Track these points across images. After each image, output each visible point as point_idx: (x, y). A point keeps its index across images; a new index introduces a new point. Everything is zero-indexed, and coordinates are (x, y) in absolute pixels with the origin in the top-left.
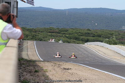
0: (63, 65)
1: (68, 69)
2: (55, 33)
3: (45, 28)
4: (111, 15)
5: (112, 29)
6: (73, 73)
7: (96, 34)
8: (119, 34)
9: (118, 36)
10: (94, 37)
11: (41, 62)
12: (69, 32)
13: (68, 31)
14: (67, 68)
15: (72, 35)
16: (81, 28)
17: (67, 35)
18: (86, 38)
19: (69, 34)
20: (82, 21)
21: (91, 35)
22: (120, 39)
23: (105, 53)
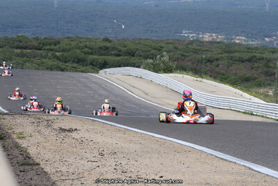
0: (58, 121)
1: (70, 130)
2: (30, 49)
3: (6, 39)
4: (158, 6)
5: (158, 37)
6: (84, 140)
7: (123, 49)
8: (176, 48)
9: (173, 53)
10: (119, 55)
11: (5, 116)
12: (62, 45)
13: (59, 43)
14: (67, 128)
15: (70, 53)
16: (89, 37)
17: (58, 54)
18: (101, 59)
19: (63, 51)
20: (92, 21)
21: (113, 52)
22: (178, 59)
23: (146, 92)
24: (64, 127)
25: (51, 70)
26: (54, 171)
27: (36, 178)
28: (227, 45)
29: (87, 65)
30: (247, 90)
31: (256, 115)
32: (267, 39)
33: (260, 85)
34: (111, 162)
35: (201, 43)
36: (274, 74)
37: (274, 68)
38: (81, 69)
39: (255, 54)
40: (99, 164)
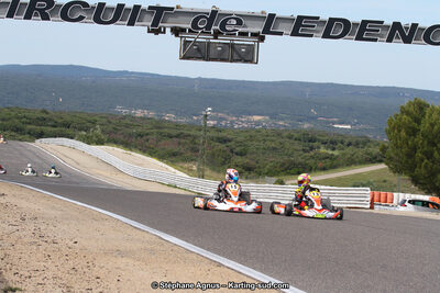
4: (93, 82)
5: (93, 111)
6: (9, 204)
7: (60, 121)
8: (110, 122)
10: (55, 127)
12: (2, 115)
15: (9, 122)
16: (29, 108)
18: (38, 129)
19: (3, 120)
20: (31, 93)
21: (49, 123)
22: (111, 132)
28: (157, 122)
29: (24, 134)
30: (172, 163)
31: (179, 188)
32: (195, 118)
33: (186, 160)
35: (133, 118)
36: (198, 151)
37: (199, 145)
38: (19, 138)
39: (183, 131)
40: (19, 228)
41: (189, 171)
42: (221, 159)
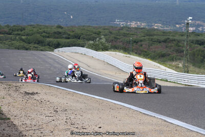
0: (24, 87)
1: (33, 94)
5: (97, 24)
6: (43, 100)
7: (72, 34)
8: (111, 33)
10: (69, 38)
12: (26, 31)
14: (30, 92)
15: (31, 37)
16: (47, 25)
17: (23, 37)
18: (55, 41)
19: (27, 35)
20: (48, 13)
21: (64, 36)
22: (113, 41)
23: (88, 65)
24: (27, 92)
25: (19, 49)
26: (21, 123)
27: (7, 129)
28: (148, 30)
29: (45, 46)
30: (163, 62)
31: (170, 82)
32: (177, 26)
33: (172, 60)
34: (63, 117)
35: (129, 28)
36: (183, 51)
37: (183, 47)
38: (41, 48)
39: (169, 37)
40: (54, 118)
41: (177, 68)
42: (200, 58)
